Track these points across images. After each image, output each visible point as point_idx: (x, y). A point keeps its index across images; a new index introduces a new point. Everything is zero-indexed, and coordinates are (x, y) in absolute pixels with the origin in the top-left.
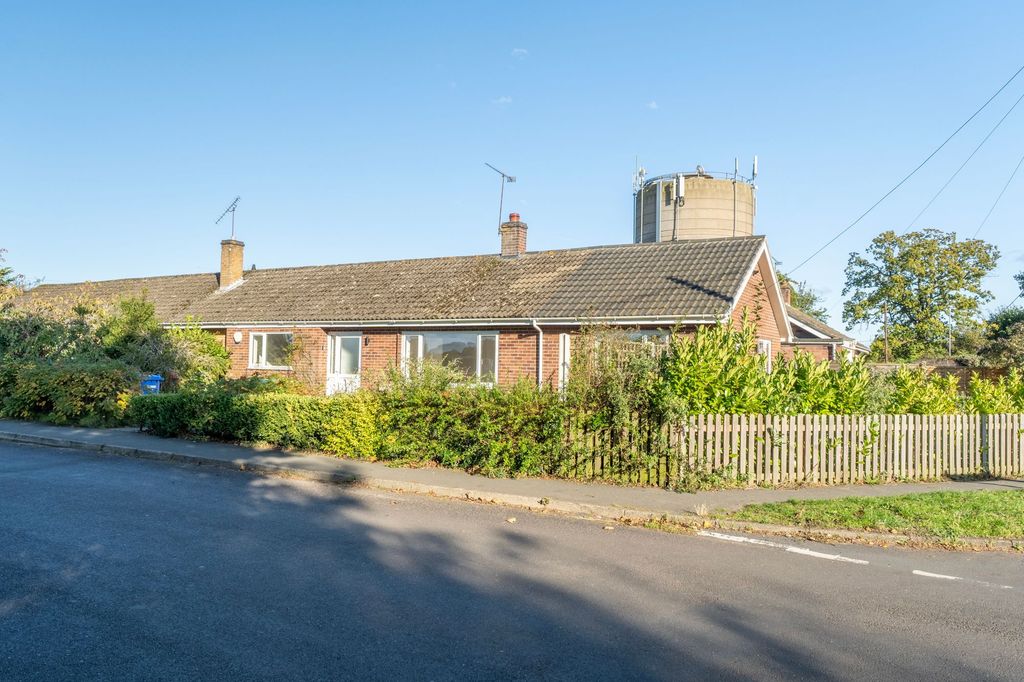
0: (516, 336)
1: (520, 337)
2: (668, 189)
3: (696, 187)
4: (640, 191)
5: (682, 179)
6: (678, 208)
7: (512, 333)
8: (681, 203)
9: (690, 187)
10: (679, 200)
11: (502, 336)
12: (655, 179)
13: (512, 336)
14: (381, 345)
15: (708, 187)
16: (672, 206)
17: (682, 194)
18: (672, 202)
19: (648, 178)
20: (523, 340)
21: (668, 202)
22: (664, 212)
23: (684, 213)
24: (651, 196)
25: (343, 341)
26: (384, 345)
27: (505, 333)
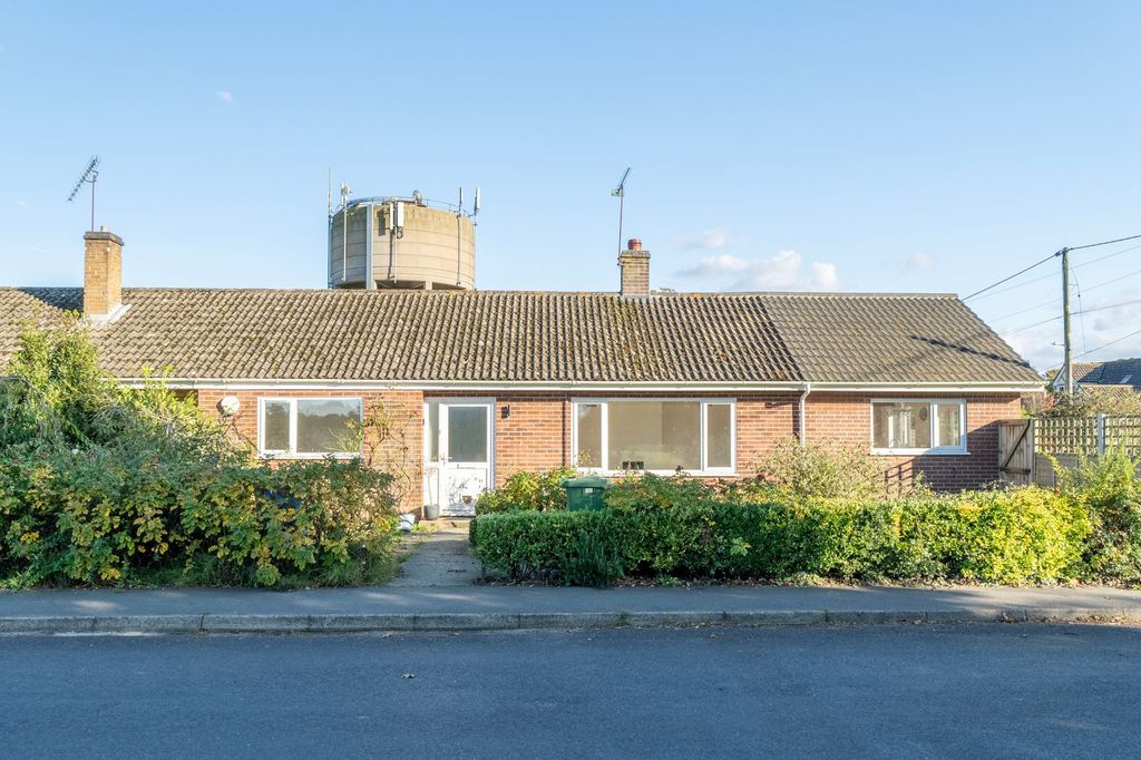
0: (763, 405)
1: (769, 406)
2: (381, 215)
3: (416, 217)
4: (341, 213)
5: (401, 206)
6: (395, 240)
7: (757, 401)
8: (399, 234)
9: (410, 216)
10: (396, 232)
11: (741, 405)
12: (362, 201)
13: (756, 405)
14: (534, 417)
15: (430, 218)
16: (387, 237)
17: (400, 223)
18: (387, 232)
19: (353, 199)
20: (773, 410)
21: (382, 231)
22: (377, 244)
23: (402, 246)
24: (358, 221)
25: (452, 412)
26: (540, 417)
27: (745, 400)
